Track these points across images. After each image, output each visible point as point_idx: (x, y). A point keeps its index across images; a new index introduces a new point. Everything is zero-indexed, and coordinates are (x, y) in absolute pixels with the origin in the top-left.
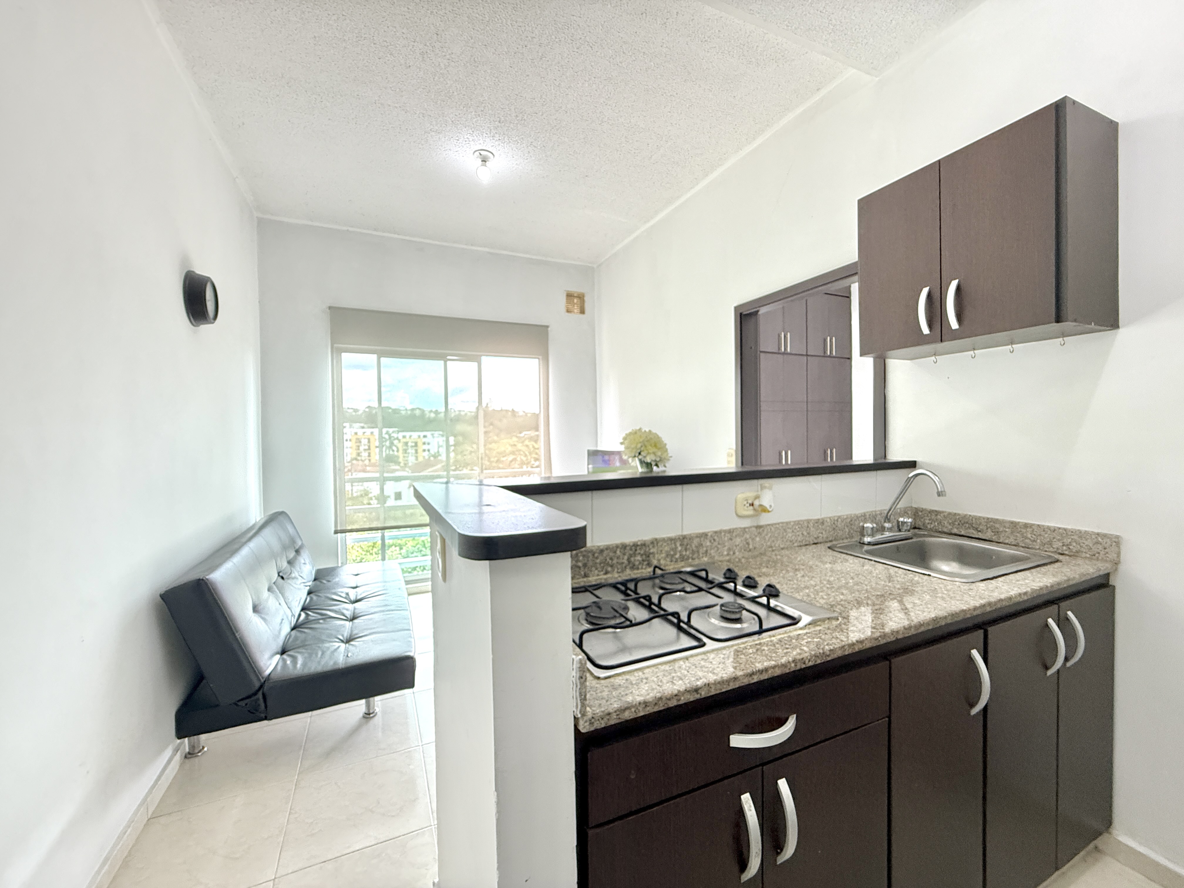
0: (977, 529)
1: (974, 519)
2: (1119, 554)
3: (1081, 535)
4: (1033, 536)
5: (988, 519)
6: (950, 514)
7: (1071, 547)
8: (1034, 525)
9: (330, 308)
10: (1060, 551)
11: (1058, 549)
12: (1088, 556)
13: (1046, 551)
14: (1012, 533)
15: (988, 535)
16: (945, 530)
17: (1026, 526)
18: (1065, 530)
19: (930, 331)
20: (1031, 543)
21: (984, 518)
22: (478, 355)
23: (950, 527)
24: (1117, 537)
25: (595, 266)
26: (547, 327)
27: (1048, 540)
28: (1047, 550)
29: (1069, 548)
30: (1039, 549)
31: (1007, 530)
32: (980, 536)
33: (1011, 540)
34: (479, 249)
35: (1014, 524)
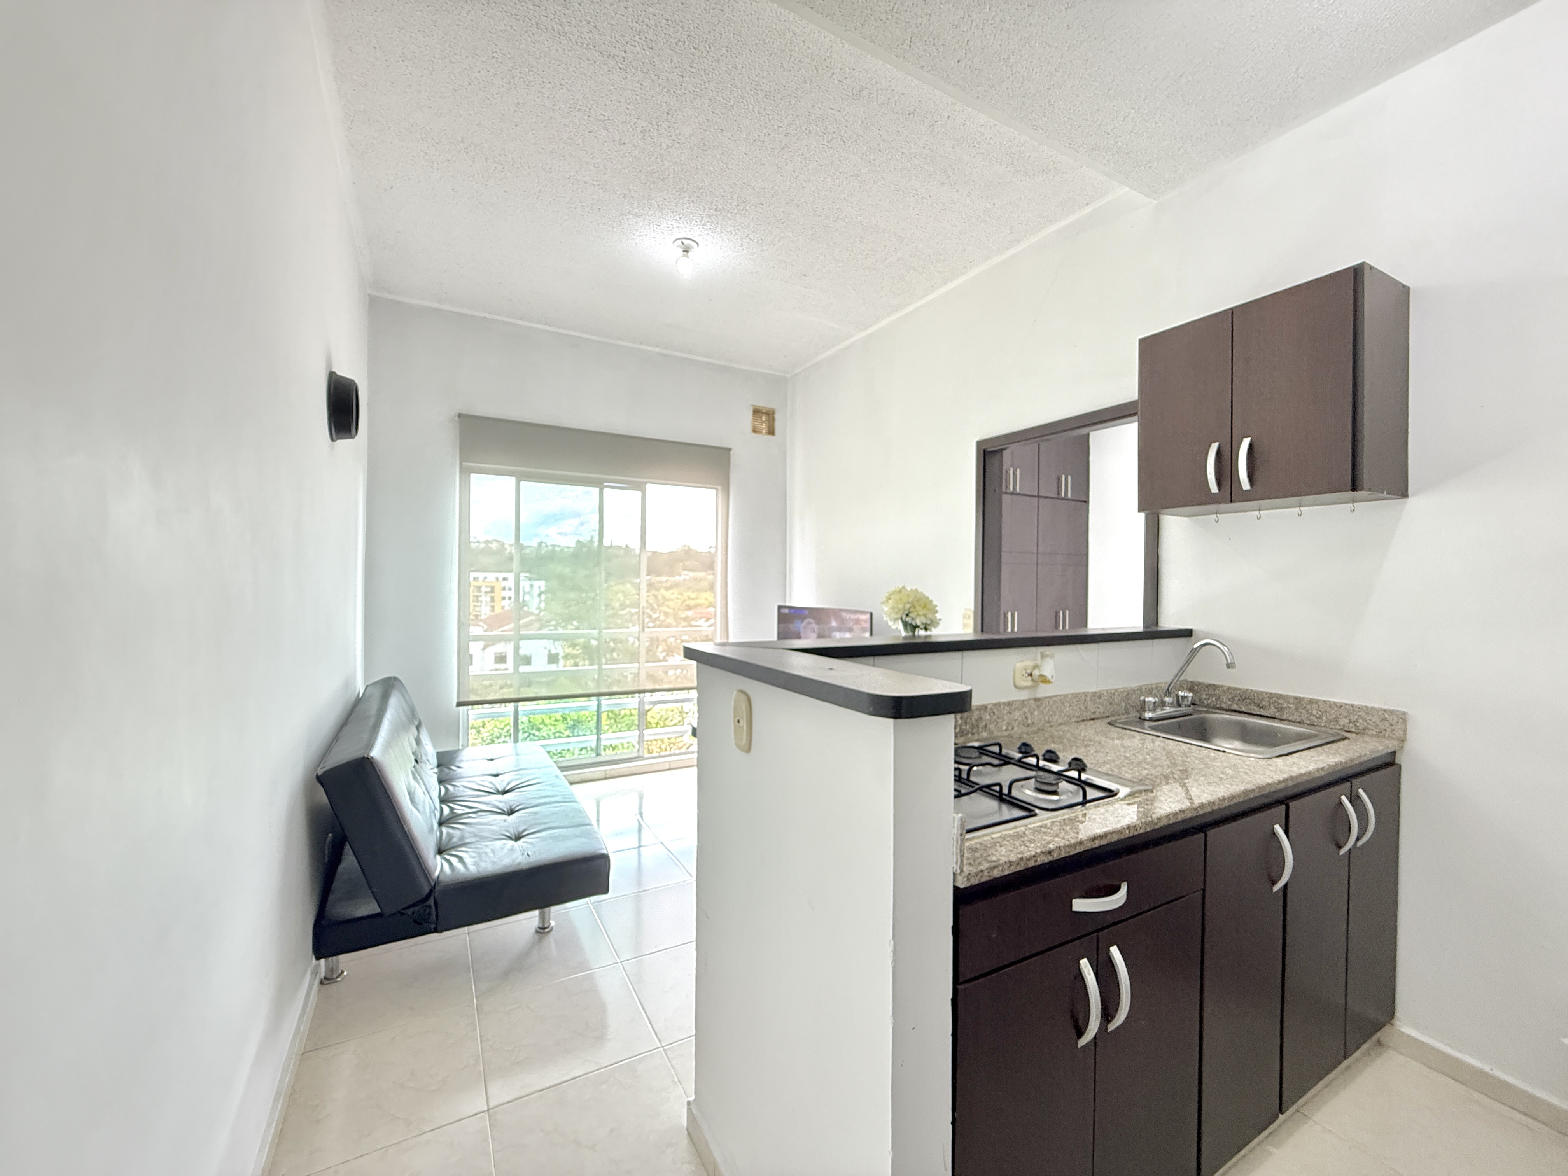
0: (1258, 706)
1: (1256, 695)
2: (1405, 731)
3: (1369, 711)
4: (1319, 712)
5: (1271, 694)
6: (1229, 688)
7: (1358, 724)
8: (1319, 700)
9: (460, 416)
10: (1346, 729)
11: (1344, 726)
12: (1375, 733)
13: (1331, 728)
14: (1297, 709)
15: (1271, 711)
16: (1224, 706)
17: (1311, 701)
18: (1352, 706)
19: (1219, 490)
20: (1316, 720)
21: (1267, 693)
22: (642, 483)
23: (1230, 703)
24: (1404, 713)
25: (789, 376)
26: (729, 450)
27: (1334, 716)
28: (1333, 727)
29: (1356, 725)
30: (1325, 726)
31: (1291, 706)
32: (1262, 712)
33: (1296, 717)
34: (649, 348)
35: (1298, 700)
